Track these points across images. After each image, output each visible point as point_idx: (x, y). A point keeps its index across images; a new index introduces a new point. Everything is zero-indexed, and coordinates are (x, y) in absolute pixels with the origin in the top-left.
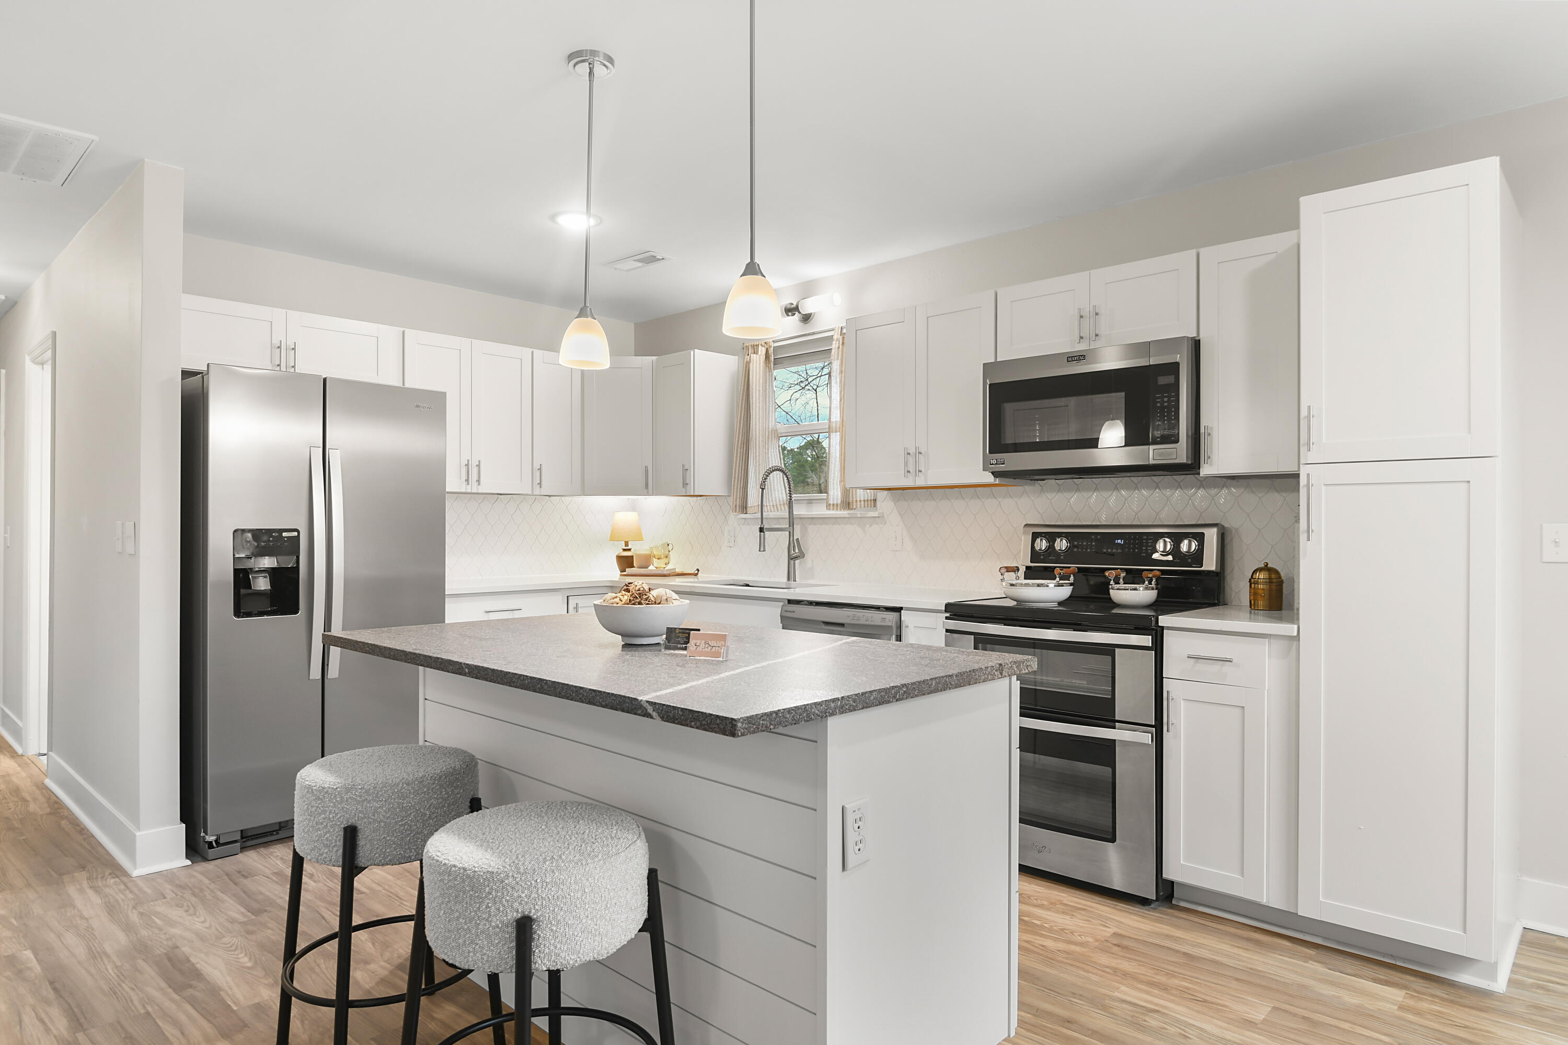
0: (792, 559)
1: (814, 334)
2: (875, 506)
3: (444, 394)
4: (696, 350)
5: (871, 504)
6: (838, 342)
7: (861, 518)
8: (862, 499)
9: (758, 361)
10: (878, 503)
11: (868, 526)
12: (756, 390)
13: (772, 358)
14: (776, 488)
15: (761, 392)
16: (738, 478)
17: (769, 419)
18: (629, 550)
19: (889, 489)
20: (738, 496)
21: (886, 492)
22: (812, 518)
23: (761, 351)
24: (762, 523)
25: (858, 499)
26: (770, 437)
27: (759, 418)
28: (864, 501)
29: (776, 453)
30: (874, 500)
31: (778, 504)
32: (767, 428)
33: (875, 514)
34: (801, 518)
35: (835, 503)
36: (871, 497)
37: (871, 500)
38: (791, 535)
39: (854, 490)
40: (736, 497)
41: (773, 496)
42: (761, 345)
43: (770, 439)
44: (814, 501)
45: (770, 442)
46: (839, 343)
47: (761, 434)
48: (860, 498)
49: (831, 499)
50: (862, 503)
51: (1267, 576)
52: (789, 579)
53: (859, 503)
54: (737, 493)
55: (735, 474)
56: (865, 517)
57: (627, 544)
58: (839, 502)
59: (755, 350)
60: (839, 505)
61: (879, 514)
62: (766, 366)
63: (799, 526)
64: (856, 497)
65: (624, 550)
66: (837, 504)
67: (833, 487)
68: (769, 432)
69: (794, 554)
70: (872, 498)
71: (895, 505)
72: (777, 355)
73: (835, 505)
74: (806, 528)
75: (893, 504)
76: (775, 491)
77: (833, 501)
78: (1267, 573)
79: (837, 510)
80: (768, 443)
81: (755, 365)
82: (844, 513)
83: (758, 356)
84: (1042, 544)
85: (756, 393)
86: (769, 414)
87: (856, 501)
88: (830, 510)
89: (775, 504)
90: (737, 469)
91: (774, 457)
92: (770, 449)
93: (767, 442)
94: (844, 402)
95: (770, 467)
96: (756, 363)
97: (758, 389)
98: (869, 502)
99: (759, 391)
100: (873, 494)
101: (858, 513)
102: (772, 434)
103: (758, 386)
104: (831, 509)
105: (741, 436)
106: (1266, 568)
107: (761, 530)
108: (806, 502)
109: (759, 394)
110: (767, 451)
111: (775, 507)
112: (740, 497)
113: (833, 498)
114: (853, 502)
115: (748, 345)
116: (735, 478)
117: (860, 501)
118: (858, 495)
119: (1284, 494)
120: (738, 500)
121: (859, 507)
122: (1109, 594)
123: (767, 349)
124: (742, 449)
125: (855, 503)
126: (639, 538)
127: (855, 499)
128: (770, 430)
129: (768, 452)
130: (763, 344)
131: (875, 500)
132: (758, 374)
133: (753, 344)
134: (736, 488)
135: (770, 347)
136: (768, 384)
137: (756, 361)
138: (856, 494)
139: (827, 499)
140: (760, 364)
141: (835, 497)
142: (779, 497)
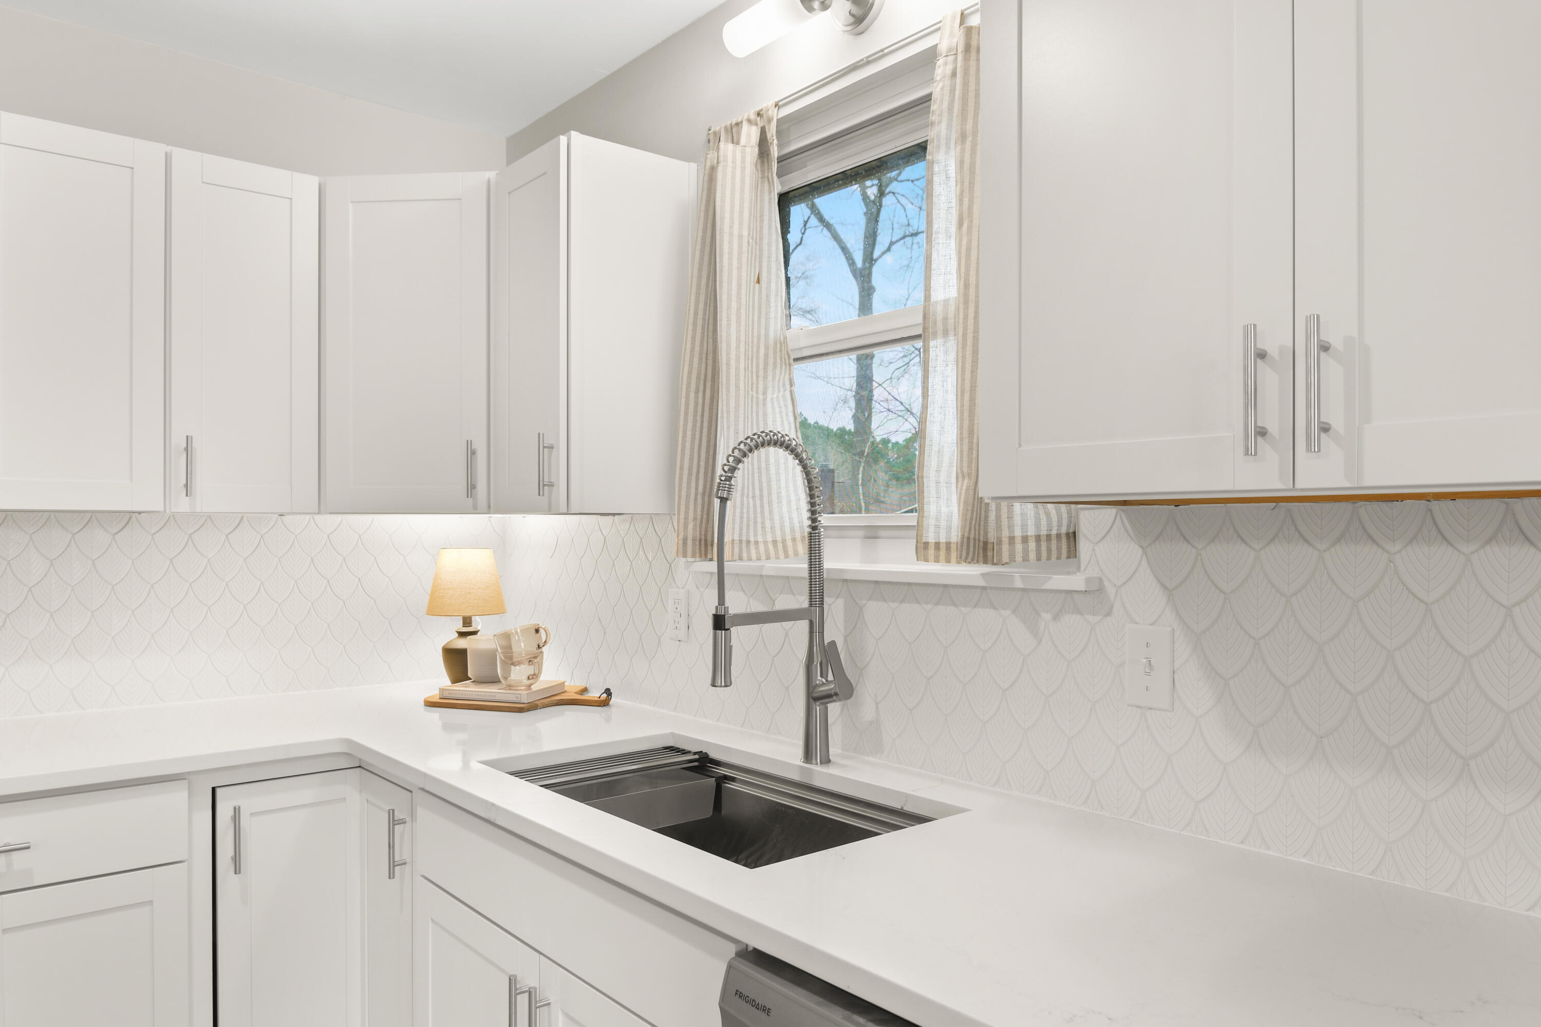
0: (816, 699)
1: (882, 54)
2: (1073, 552)
4: (574, 134)
5: (1059, 549)
6: (951, 58)
7: (1024, 590)
8: (1031, 532)
9: (739, 163)
10: (1084, 546)
11: (1047, 616)
12: (731, 235)
13: (775, 152)
14: (784, 494)
15: (745, 240)
16: (690, 469)
17: (767, 313)
18: (472, 634)
19: (1125, 503)
20: (691, 516)
21: (1111, 511)
23: (749, 136)
25: (1018, 533)
26: (771, 361)
27: (739, 309)
28: (1038, 538)
29: (785, 400)
30: (1068, 534)
31: (789, 537)
32: (763, 338)
33: (1075, 581)
34: (845, 581)
35: (943, 540)
36: (1060, 526)
37: (1059, 536)
38: (816, 630)
39: (1004, 505)
40: (686, 518)
41: (776, 517)
42: (749, 121)
43: (770, 367)
44: (882, 533)
45: (770, 373)
46: (956, 60)
47: (742, 350)
48: (1024, 526)
49: (932, 529)
50: (1032, 545)
52: (808, 755)
53: (1019, 547)
54: (687, 508)
55: (682, 460)
56: (1037, 590)
57: (467, 621)
58: (955, 537)
59: (733, 132)
60: (953, 547)
61: (1088, 580)
62: (763, 177)
63: (840, 601)
64: (1011, 527)
65: (462, 634)
66: (948, 545)
67: (938, 492)
68: (767, 347)
69: (823, 684)
70: (1064, 530)
71: (1145, 552)
72: (789, 143)
73: (943, 547)
74: (861, 609)
75: (1140, 551)
76: (780, 502)
77: (937, 533)
79: (948, 561)
80: (765, 377)
81: (729, 170)
82: (972, 572)
83: (739, 148)
85: (731, 243)
86: (768, 301)
87: (1012, 539)
88: (926, 560)
89: (779, 539)
90: (688, 445)
91: (781, 412)
92: (770, 391)
93: (761, 373)
94: (970, 228)
95: (750, 434)
96: (734, 168)
97: (736, 232)
98: (1054, 542)
99: (740, 237)
100: (1065, 516)
101: (1018, 576)
102: (775, 353)
103: (736, 226)
104: (931, 557)
105: (696, 360)
107: (719, 622)
108: (861, 533)
109: (740, 246)
110: (761, 397)
111: (780, 546)
112: (695, 519)
113: (937, 527)
114: (1000, 542)
115: (718, 128)
116: (682, 468)
117: (1025, 539)
118: (1017, 520)
120: (691, 526)
121: (1019, 557)
123: (763, 132)
124: (701, 395)
125: (1005, 547)
126: (497, 608)
127: (1005, 533)
128: (771, 342)
129: (765, 400)
130: (753, 119)
131: (1072, 536)
132: (737, 195)
133: (729, 123)
134: (684, 493)
135: (769, 121)
136: (766, 223)
137: (734, 162)
138: (1010, 518)
139: (919, 528)
140: (743, 168)
141: (943, 524)
142: (791, 519)
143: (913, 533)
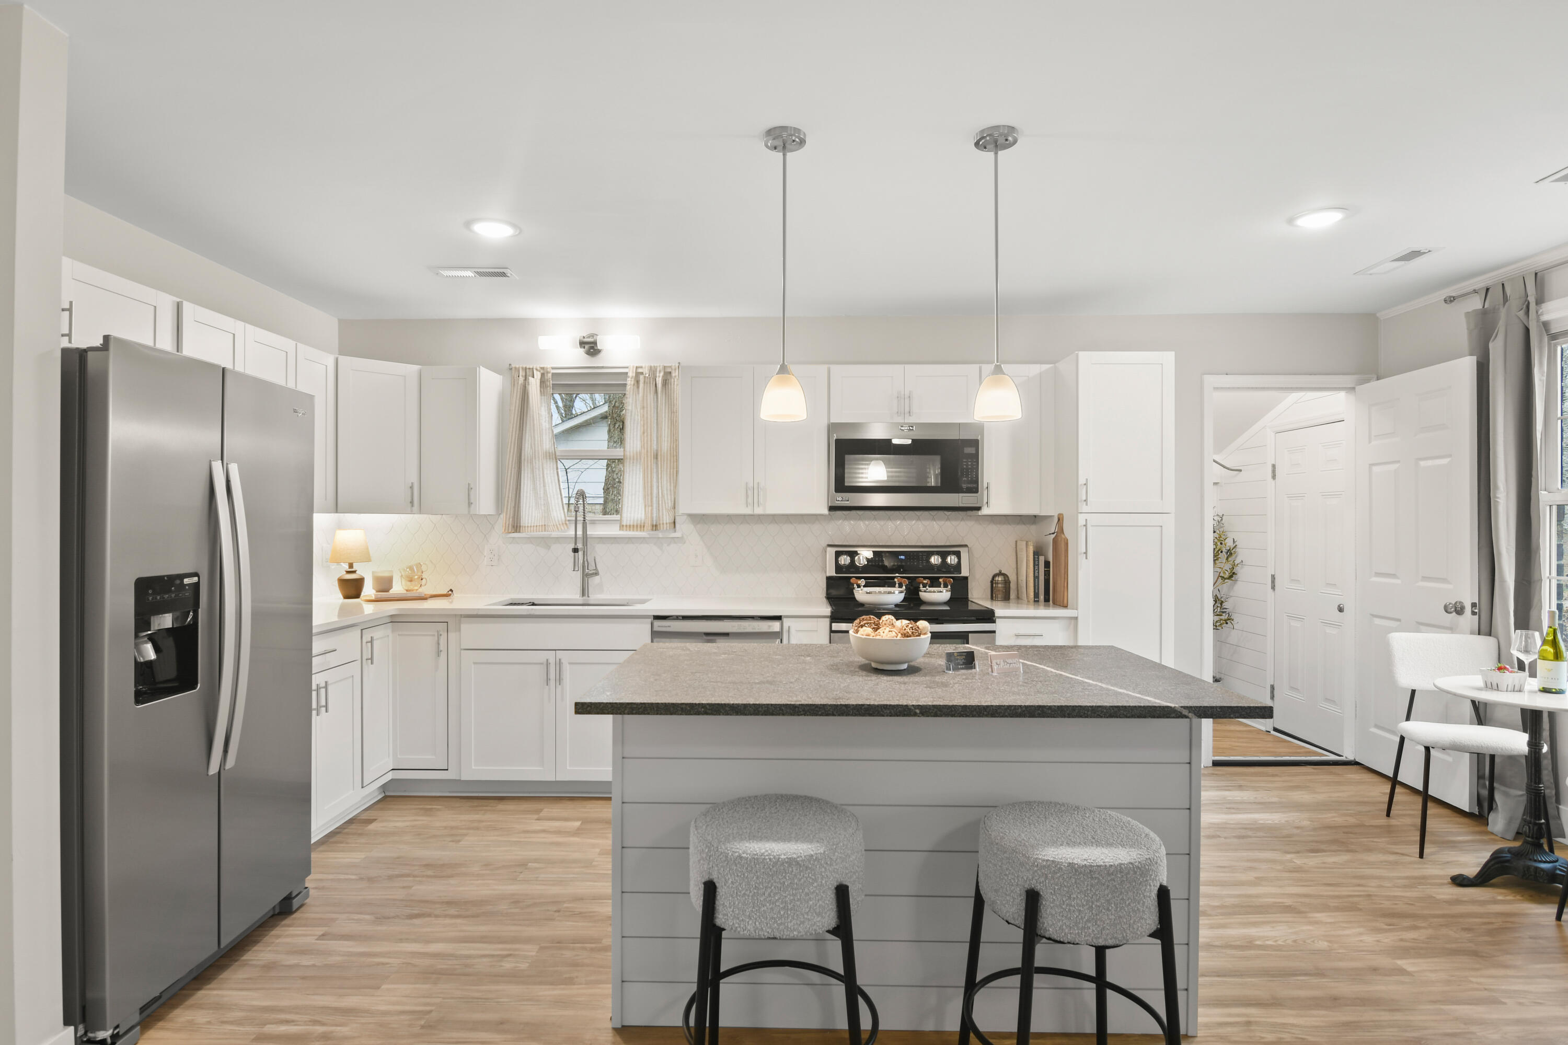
0: (586, 576)
1: (603, 367)
2: (675, 528)
3: (314, 396)
4: (481, 367)
6: (632, 379)
7: (660, 538)
9: (535, 384)
10: (678, 526)
11: (668, 546)
12: (534, 412)
13: (550, 384)
16: (510, 498)
18: (354, 572)
22: (615, 538)
24: (576, 544)
25: (665, 522)
27: (539, 440)
29: (553, 474)
31: (558, 524)
33: (675, 535)
35: (632, 524)
37: (672, 523)
38: (586, 554)
40: (509, 517)
44: (597, 522)
45: (545, 464)
49: (625, 521)
51: (1003, 579)
53: (665, 526)
54: (510, 513)
55: (507, 494)
56: (664, 538)
57: (351, 565)
59: (528, 373)
61: (678, 535)
62: (542, 390)
64: (663, 521)
65: (348, 572)
66: (637, 526)
67: (631, 509)
70: (673, 521)
72: (557, 381)
73: (632, 527)
74: (601, 548)
75: (693, 527)
77: (629, 522)
78: (1002, 577)
83: (534, 379)
84: (845, 560)
85: (534, 415)
87: (663, 524)
88: (623, 530)
90: (510, 488)
97: (536, 411)
101: (660, 534)
103: (536, 409)
104: (626, 530)
106: (1000, 574)
112: (512, 517)
114: (660, 524)
115: (518, 367)
116: (507, 497)
119: (999, 526)
120: (510, 520)
122: (919, 595)
123: (543, 374)
125: (661, 526)
126: (367, 558)
127: (661, 522)
130: (538, 368)
131: (675, 523)
132: (536, 397)
133: (524, 367)
134: (508, 507)
135: (547, 372)
137: (533, 385)
139: (621, 520)
140: (536, 387)
141: (629, 519)
142: (558, 517)
143: (619, 522)
